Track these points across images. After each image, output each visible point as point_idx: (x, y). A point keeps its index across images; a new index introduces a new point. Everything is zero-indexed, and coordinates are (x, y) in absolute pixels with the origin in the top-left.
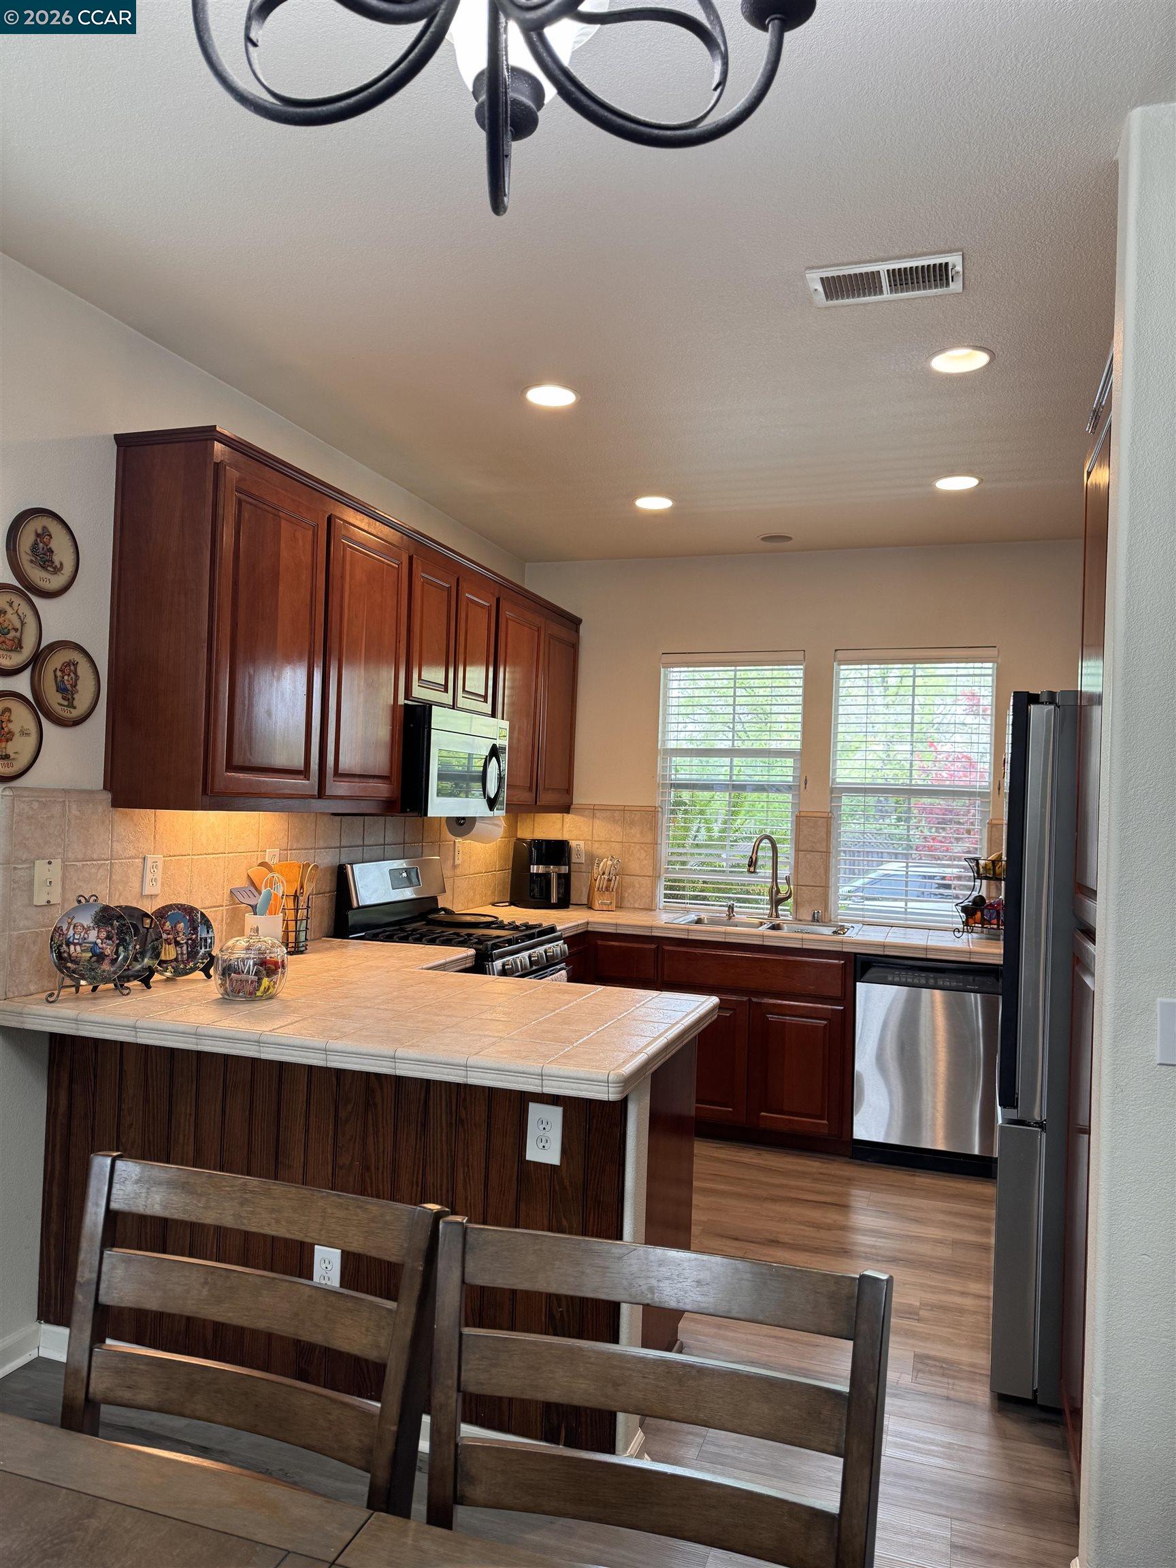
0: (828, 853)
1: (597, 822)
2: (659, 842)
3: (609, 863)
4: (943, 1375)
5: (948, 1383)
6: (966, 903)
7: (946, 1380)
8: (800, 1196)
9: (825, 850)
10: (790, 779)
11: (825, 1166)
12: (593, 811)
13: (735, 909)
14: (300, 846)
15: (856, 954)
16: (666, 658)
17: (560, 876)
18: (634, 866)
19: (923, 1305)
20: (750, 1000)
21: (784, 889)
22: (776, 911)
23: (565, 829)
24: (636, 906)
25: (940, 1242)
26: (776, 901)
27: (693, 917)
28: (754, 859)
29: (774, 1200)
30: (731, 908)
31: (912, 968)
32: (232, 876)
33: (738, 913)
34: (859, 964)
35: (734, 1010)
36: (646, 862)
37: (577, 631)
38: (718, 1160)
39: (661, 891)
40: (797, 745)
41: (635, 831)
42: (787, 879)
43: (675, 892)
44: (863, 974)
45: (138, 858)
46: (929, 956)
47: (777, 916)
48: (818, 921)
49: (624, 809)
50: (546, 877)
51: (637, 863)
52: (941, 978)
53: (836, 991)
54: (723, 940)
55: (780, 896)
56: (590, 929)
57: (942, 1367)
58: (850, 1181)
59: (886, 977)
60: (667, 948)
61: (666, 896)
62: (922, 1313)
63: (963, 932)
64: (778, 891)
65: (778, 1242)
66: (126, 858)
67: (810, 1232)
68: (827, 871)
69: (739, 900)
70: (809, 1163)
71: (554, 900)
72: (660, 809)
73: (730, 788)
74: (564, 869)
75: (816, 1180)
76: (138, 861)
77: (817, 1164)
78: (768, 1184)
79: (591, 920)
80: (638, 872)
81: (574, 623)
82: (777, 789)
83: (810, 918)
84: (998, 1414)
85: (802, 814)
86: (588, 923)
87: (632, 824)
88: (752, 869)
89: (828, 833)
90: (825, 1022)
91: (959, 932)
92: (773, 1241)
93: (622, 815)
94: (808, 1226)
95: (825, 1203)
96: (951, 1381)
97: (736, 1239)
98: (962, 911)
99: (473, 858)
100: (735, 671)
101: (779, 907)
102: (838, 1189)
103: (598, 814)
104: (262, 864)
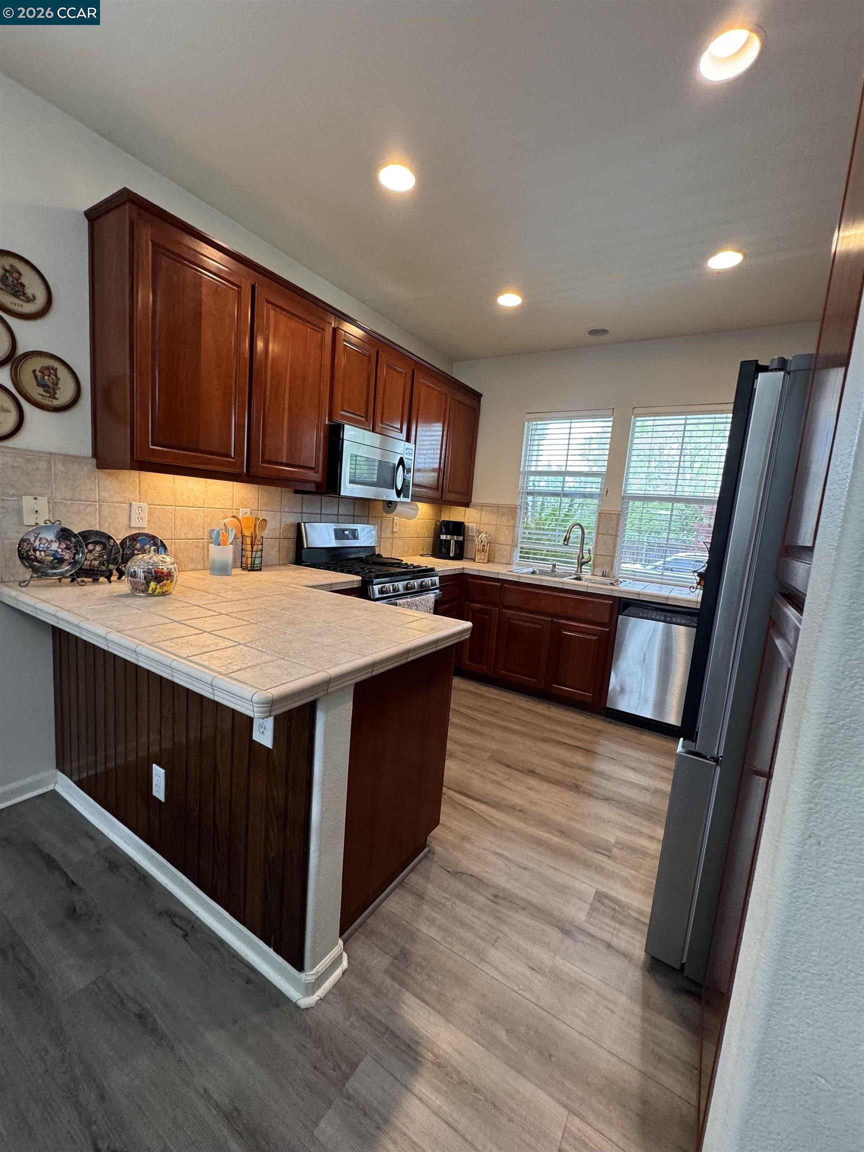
0: (616, 536)
1: (483, 513)
2: (517, 525)
3: (484, 535)
4: (613, 918)
5: (614, 928)
6: (701, 571)
7: (613, 924)
8: (562, 740)
9: (614, 534)
10: (599, 490)
11: (586, 720)
12: (482, 507)
13: (557, 567)
14: (268, 509)
15: (620, 598)
16: (528, 416)
17: (456, 542)
18: (502, 539)
19: (619, 844)
20: (552, 620)
21: (586, 556)
22: (581, 569)
23: (466, 516)
24: (501, 561)
25: (645, 789)
26: (581, 564)
27: (531, 570)
28: (568, 537)
29: (545, 740)
30: (554, 566)
31: (657, 609)
32: (211, 522)
33: (558, 569)
34: (621, 605)
35: (542, 625)
36: (508, 537)
37: (479, 401)
38: (522, 708)
39: (517, 554)
40: (604, 469)
41: (504, 519)
42: (589, 551)
43: (526, 555)
44: (624, 610)
45: (125, 503)
46: (669, 603)
47: (581, 572)
48: (605, 577)
49: (498, 506)
50: (449, 541)
51: (504, 537)
52: (674, 617)
53: (606, 620)
54: (539, 584)
55: (583, 560)
56: (465, 572)
57: (614, 909)
58: (598, 733)
59: (638, 614)
60: (506, 586)
61: (520, 557)
62: (615, 851)
63: (697, 588)
64: (583, 558)
65: (534, 772)
66: (113, 502)
67: (558, 767)
68: (615, 546)
69: (559, 561)
70: (578, 717)
71: (452, 555)
72: (519, 507)
73: (562, 495)
74: (461, 538)
75: (577, 729)
76: (126, 506)
77: (582, 718)
78: (545, 729)
79: (465, 567)
80: (503, 543)
81: (478, 396)
82: (591, 496)
83: (601, 575)
84: (647, 974)
85: (602, 512)
86: (464, 568)
87: (503, 515)
88: (566, 543)
89: (618, 524)
90: (597, 637)
91: (694, 588)
92: (531, 771)
93: (497, 509)
94: (558, 763)
95: (577, 747)
96: (617, 926)
97: (508, 766)
98: (698, 576)
99: (408, 529)
100: (571, 423)
101: (583, 567)
102: (589, 738)
103: (484, 508)
104: (233, 517)
